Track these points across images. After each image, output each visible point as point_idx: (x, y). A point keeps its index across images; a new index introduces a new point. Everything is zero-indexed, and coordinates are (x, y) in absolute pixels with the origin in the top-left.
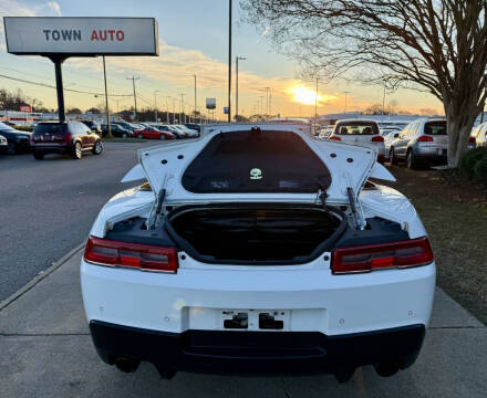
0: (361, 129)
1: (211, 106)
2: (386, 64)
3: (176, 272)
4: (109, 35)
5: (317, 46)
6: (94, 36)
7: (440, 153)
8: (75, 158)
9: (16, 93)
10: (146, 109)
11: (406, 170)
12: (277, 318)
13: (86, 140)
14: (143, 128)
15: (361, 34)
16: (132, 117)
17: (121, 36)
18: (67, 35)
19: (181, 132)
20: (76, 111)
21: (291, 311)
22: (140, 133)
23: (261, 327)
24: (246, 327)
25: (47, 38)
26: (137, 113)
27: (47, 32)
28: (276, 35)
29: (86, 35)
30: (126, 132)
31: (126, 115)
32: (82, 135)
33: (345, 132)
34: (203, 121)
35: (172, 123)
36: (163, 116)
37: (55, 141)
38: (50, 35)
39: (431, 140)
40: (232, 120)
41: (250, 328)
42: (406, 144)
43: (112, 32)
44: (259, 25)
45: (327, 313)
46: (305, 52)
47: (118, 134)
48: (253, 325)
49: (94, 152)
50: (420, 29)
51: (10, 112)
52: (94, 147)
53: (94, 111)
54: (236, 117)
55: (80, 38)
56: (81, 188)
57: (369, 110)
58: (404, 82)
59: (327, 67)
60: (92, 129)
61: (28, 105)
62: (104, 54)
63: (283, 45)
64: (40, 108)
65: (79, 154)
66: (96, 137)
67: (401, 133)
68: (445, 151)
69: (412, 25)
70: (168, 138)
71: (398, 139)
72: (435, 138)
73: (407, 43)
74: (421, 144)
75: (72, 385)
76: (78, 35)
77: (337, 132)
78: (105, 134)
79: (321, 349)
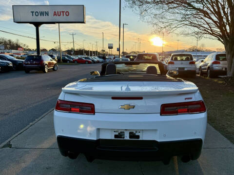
0: (184, 58)
1: (111, 47)
2: (195, 27)
3: (94, 114)
4: (62, 13)
5: (162, 18)
6: (55, 14)
7: (224, 69)
8: (45, 72)
9: (16, 41)
10: (79, 49)
11: (207, 78)
12: (137, 134)
13: (50, 64)
14: (77, 58)
15: (183, 12)
16: (72, 53)
17: (67, 14)
18: (42, 14)
19: (96, 60)
20: (44, 50)
21: (143, 130)
22: (76, 60)
23: (130, 138)
24: (124, 138)
25: (33, 15)
26: (75, 51)
27: (33, 12)
28: (141, 13)
29: (51, 14)
30: (69, 60)
31: (69, 52)
32: (48, 62)
33: (176, 59)
34: (107, 55)
35: (91, 56)
36: (87, 52)
37: (35, 64)
38: (34, 13)
39: (219, 63)
40: (121, 54)
41: (126, 138)
42: (207, 65)
43: (63, 12)
44: (134, 9)
45: (158, 132)
46: (155, 21)
47: (65, 61)
48: (127, 137)
49: (53, 69)
50: (212, 9)
51: (13, 51)
52: (54, 67)
53: (53, 50)
54: (123, 53)
55: (48, 15)
56: (48, 86)
57: (190, 49)
58: (205, 35)
59: (167, 28)
60: (53, 59)
61: (22, 47)
62: (59, 23)
63: (145, 18)
64: (27, 48)
65: (46, 70)
66: (55, 62)
67: (205, 60)
68: (226, 68)
69: (208, 8)
70: (89, 63)
71: (203, 63)
72: (221, 62)
73: (205, 16)
74: (214, 65)
75: (47, 168)
76: (47, 14)
77: (172, 59)
78: (59, 61)
79: (156, 148)
